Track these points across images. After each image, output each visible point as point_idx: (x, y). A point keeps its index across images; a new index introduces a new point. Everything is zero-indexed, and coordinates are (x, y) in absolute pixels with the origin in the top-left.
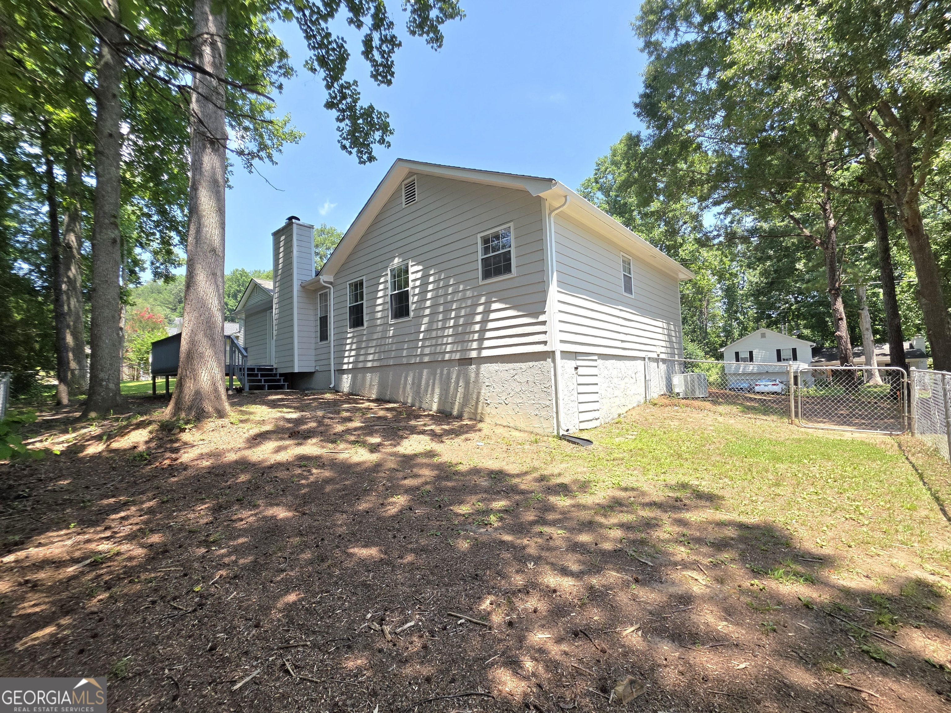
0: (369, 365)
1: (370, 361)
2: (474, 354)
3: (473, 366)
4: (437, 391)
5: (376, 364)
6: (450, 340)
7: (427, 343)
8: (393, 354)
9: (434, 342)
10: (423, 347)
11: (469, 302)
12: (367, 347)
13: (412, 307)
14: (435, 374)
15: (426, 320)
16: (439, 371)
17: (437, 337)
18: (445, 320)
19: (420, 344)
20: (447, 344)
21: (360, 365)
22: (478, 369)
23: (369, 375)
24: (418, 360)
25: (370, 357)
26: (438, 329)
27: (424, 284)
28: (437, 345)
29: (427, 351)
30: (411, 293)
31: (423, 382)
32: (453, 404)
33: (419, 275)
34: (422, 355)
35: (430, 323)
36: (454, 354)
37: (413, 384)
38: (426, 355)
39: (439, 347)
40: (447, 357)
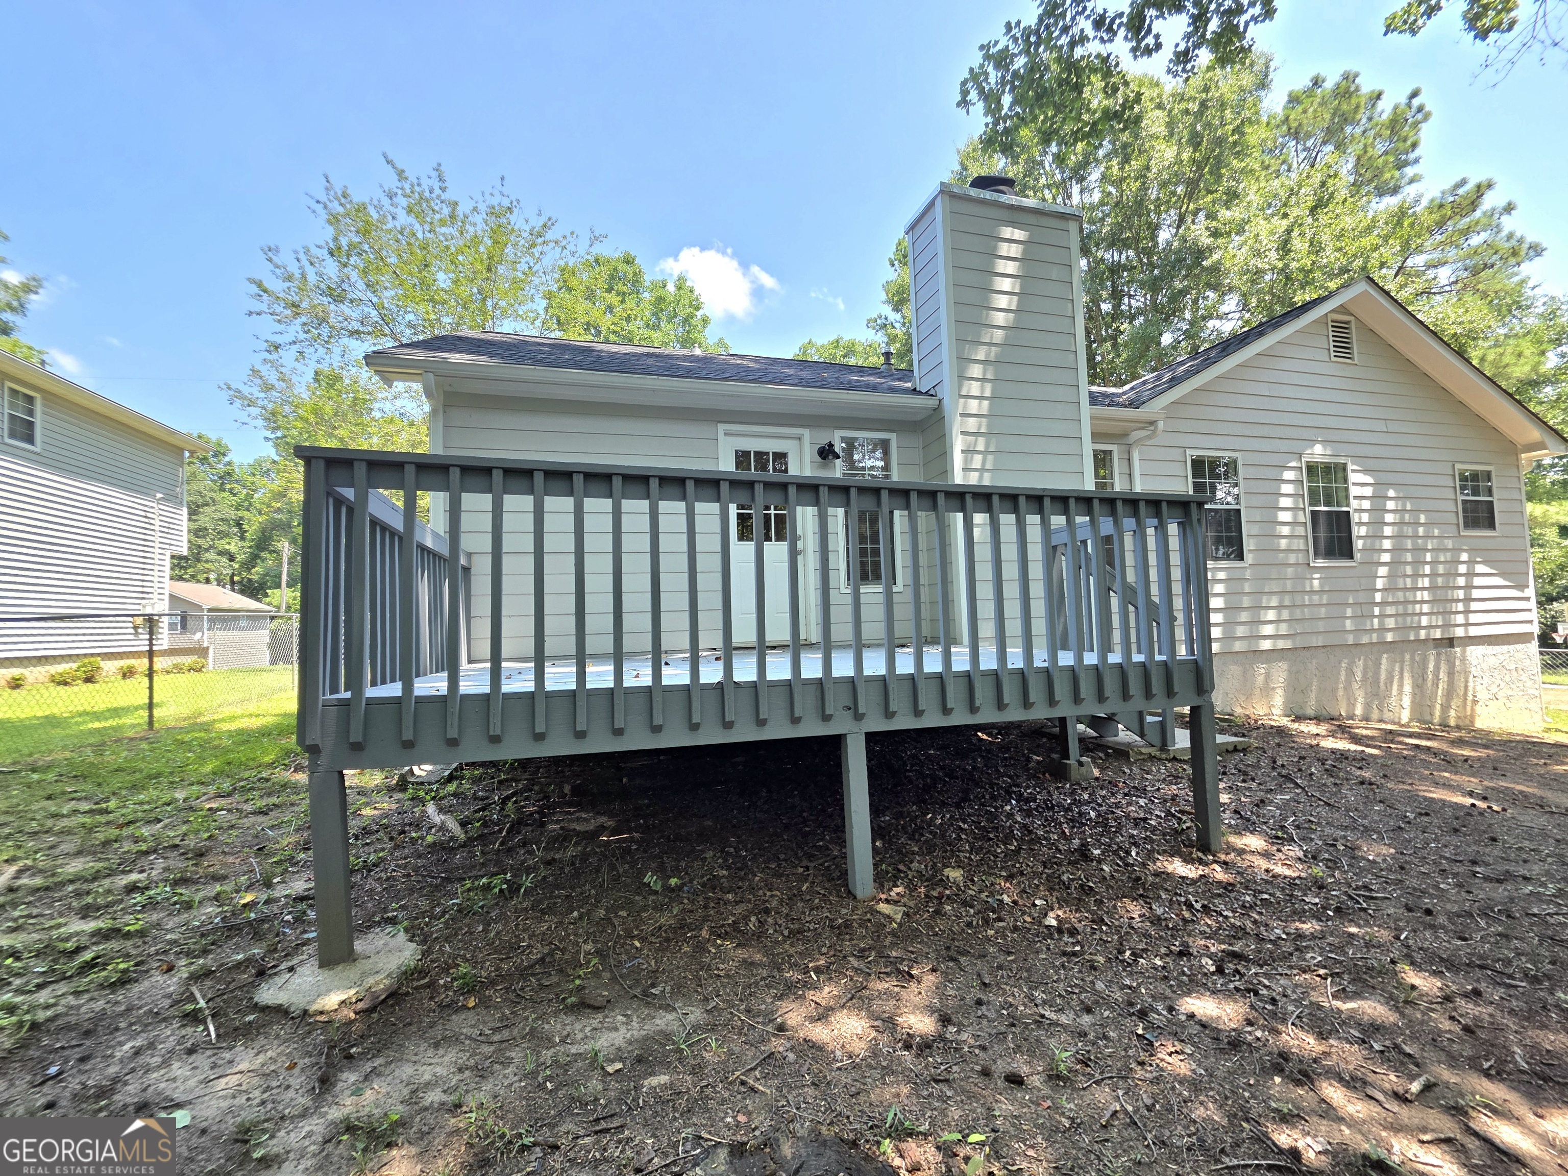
0: (1266, 645)
1: (1266, 637)
2: (1460, 632)
3: (1458, 650)
4: (1408, 688)
5: (1281, 644)
6: (1426, 608)
7: (1390, 610)
8: (1321, 626)
9: (1401, 609)
10: (1382, 616)
11: (1449, 556)
12: (1258, 608)
13: (1359, 544)
14: (1402, 662)
15: (1383, 571)
16: (1407, 657)
17: (1406, 602)
18: (1416, 576)
19: (1377, 611)
20: (1422, 614)
21: (1238, 646)
22: (1464, 652)
23: (1262, 669)
24: (1375, 637)
25: (1268, 630)
26: (1405, 589)
27: (1378, 510)
28: (1406, 614)
29: (1390, 623)
30: (1355, 518)
31: (1383, 676)
32: (1432, 707)
33: (1368, 491)
34: (1383, 629)
35: (1390, 577)
36: (1432, 631)
37: (1365, 679)
38: (1390, 630)
39: (1409, 619)
40: (1423, 634)
